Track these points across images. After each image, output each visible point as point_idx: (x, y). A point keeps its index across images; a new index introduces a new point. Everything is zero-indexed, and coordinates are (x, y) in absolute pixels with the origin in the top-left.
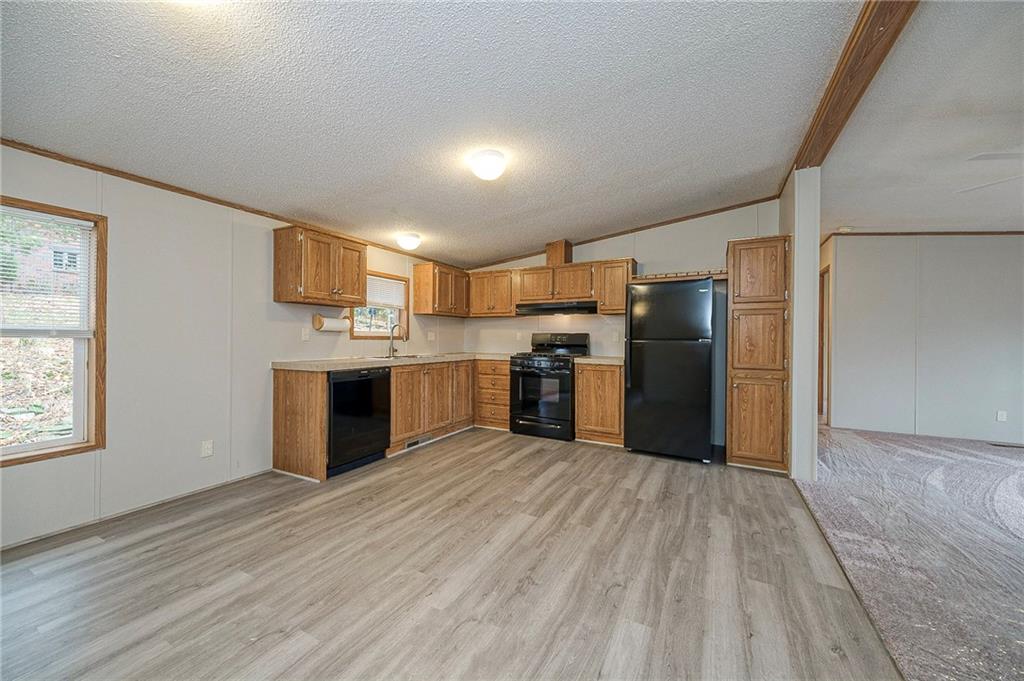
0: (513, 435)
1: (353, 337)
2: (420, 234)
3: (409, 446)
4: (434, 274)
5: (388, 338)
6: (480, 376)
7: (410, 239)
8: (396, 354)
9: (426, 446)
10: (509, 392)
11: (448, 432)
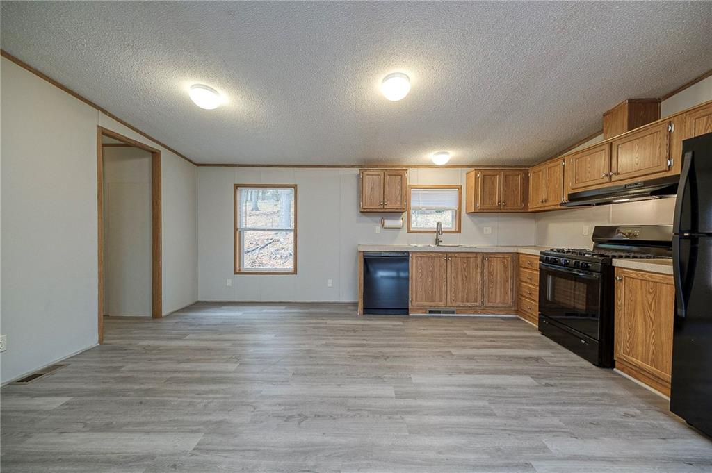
0: (539, 334)
1: (409, 231)
2: (448, 151)
3: (430, 312)
4: (476, 178)
5: (435, 232)
6: (522, 269)
7: (441, 156)
8: (440, 244)
9: (445, 317)
10: (538, 288)
11: (476, 312)
